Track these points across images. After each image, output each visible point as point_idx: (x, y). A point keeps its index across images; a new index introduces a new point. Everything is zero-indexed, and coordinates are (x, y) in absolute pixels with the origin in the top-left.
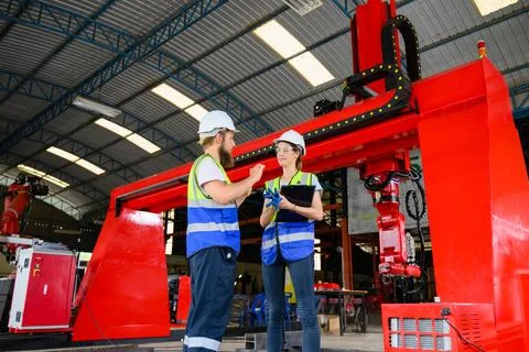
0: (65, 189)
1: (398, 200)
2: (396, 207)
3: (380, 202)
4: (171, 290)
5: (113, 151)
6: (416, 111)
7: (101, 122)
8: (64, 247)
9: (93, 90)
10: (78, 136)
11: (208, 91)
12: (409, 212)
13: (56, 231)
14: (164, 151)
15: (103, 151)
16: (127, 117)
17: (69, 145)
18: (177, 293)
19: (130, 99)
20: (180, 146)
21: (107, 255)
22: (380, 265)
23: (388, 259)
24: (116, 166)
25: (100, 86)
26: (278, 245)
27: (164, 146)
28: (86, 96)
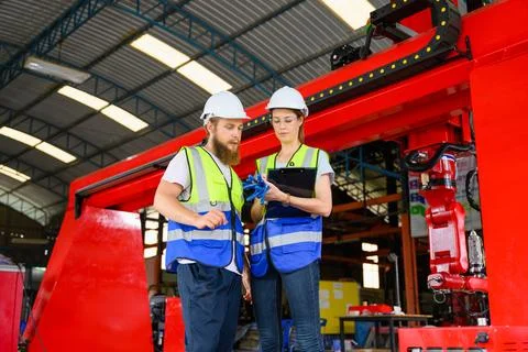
0: (25, 184)
1: (454, 184)
2: (451, 193)
3: (428, 189)
4: (156, 317)
5: (84, 130)
6: (468, 55)
7: (66, 91)
8: (7, 260)
9: (51, 47)
10: (37, 110)
11: (206, 41)
12: (471, 201)
13: (14, 240)
14: (153, 128)
15: (71, 131)
16: (100, 83)
17: (26, 125)
18: (163, 321)
19: (103, 57)
20: (175, 119)
21: (65, 270)
22: (429, 277)
23: (441, 268)
24: (90, 150)
25: (60, 42)
26: (268, 250)
27: (152, 121)
28: (42, 56)
